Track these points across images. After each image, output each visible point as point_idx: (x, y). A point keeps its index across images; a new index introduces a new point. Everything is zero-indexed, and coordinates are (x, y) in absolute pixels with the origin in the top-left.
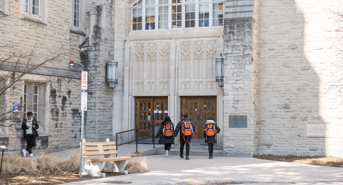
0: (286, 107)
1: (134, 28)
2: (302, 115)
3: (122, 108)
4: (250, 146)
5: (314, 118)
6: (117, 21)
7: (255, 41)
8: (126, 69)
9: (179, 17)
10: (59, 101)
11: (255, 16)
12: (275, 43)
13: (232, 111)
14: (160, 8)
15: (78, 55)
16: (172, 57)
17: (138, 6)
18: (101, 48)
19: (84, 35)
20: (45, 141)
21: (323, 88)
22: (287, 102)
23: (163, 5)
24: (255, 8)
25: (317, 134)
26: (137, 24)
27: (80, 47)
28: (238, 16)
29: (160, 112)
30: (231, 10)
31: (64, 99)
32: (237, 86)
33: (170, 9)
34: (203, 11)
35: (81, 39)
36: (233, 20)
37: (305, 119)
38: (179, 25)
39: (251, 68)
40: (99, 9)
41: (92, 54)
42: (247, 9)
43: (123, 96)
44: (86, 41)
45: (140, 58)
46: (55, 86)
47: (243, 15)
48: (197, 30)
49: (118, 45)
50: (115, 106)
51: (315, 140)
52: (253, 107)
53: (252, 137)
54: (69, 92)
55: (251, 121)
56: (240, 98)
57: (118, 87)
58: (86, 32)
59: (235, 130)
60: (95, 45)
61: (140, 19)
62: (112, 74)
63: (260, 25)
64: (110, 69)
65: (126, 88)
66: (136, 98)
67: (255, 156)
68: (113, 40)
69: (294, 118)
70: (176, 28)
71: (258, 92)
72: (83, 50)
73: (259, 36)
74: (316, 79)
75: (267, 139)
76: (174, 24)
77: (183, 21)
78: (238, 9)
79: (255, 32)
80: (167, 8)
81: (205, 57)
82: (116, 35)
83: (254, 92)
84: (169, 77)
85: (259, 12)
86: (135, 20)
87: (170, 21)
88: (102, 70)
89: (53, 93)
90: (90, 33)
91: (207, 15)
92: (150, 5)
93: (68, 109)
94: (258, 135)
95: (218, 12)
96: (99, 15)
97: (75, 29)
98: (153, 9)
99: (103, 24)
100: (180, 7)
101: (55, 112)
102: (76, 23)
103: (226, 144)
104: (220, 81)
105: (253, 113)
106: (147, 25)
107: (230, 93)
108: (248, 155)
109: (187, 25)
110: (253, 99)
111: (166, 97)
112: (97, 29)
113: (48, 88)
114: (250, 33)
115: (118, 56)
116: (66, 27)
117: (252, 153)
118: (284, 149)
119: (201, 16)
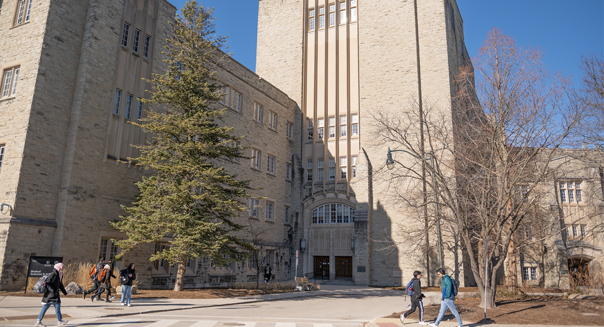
0: (384, 262)
1: (313, 223)
2: (391, 266)
3: (308, 261)
4: (367, 281)
5: (396, 268)
6: (305, 219)
7: (368, 231)
8: (310, 242)
9: (335, 218)
10: (279, 258)
11: (368, 220)
12: (378, 232)
13: (358, 264)
14: (326, 213)
15: (287, 236)
16: (331, 237)
17: (315, 212)
18: (298, 232)
19: (290, 226)
20: (273, 277)
21: (400, 254)
22: (384, 260)
23: (327, 212)
24: (368, 216)
25: (398, 276)
26: (314, 220)
27: (288, 232)
28: (361, 220)
29: (326, 264)
30: (358, 217)
31: (282, 257)
32: (361, 252)
33: (330, 214)
34: (346, 215)
35: (289, 228)
36: (358, 222)
37: (392, 268)
38: (335, 221)
39: (367, 244)
40: (297, 214)
41: (294, 235)
42: (365, 216)
43: (308, 255)
44: (291, 228)
45: (316, 237)
46: (278, 251)
47: (363, 219)
48: (343, 224)
49: (306, 230)
50: (304, 260)
51: (397, 279)
52: (368, 262)
53: (368, 277)
54: (284, 254)
55: (367, 269)
56: (362, 258)
57: (306, 251)
58: (291, 225)
59: (360, 273)
60: (295, 231)
61: (316, 218)
62: (303, 245)
63: (371, 224)
64: (302, 242)
65: (309, 251)
66: (314, 256)
67: (369, 286)
68: (303, 228)
69: (387, 268)
70: (333, 223)
71: (371, 255)
72: (290, 233)
73: (370, 229)
74: (397, 250)
75: (375, 278)
76: (332, 221)
77: (336, 220)
78: (361, 217)
79: (368, 227)
80: (329, 213)
81: (347, 238)
82: (305, 226)
83: (368, 255)
84: (330, 247)
85: (371, 217)
86: (314, 218)
87: (330, 220)
88: (298, 243)
89: (277, 254)
90: (293, 225)
91: (347, 217)
92: (321, 212)
93: (283, 261)
94: (371, 276)
95: (353, 216)
96: (297, 217)
97: (286, 223)
98: (322, 213)
99: (299, 221)
100: (335, 213)
101: (278, 263)
102: (287, 221)
103: (356, 280)
104: (353, 249)
105: (368, 265)
106: (319, 221)
107: (358, 255)
108: (366, 285)
109: (338, 221)
110: (368, 259)
111: (329, 257)
112: (296, 223)
113: (275, 252)
114: (366, 228)
115: (305, 235)
116: (283, 223)
117: (368, 285)
118: (383, 283)
119: (344, 217)
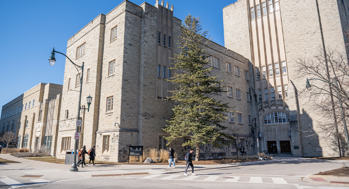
0: (310, 143)
1: (265, 123)
2: (315, 146)
3: (264, 144)
4: (300, 154)
5: (318, 146)
6: (260, 121)
7: (298, 126)
8: (264, 134)
9: (277, 120)
10: (248, 143)
11: (298, 120)
12: (304, 126)
13: (294, 145)
15: (251, 131)
16: (276, 131)
17: (265, 117)
18: (257, 129)
19: (252, 126)
21: (320, 138)
22: (310, 142)
23: (272, 117)
24: (298, 118)
25: (320, 151)
26: (266, 122)
27: (251, 129)
29: (275, 145)
30: (291, 118)
31: (249, 142)
32: (295, 138)
34: (284, 118)
35: (251, 127)
36: (292, 121)
37: (316, 147)
38: (277, 122)
39: (298, 133)
40: (255, 119)
41: (255, 131)
42: (295, 118)
43: (264, 141)
45: (267, 131)
46: (247, 139)
47: (294, 120)
48: (282, 123)
49: (261, 128)
50: (262, 144)
51: (319, 153)
52: (300, 144)
53: (301, 152)
54: (250, 141)
55: (300, 147)
56: (296, 141)
57: (262, 139)
58: (252, 125)
59: (296, 150)
60: (255, 128)
61: (266, 121)
62: (260, 136)
63: (300, 122)
64: (260, 134)
65: (264, 139)
66: (267, 141)
67: (302, 157)
68: (260, 127)
69: (312, 146)
70: (277, 123)
71: (301, 140)
72: (252, 129)
73: (300, 125)
74: (318, 136)
75: (305, 152)
76: (276, 122)
77: (278, 121)
78: (293, 118)
79: (298, 124)
80: (273, 117)
81: (285, 130)
82: (260, 125)
83: (300, 140)
84: (276, 136)
85: (299, 118)
86: (265, 121)
87: (275, 121)
88: (257, 135)
89: (246, 141)
90: (254, 125)
91: (285, 119)
92: (269, 117)
93: (250, 145)
94: (302, 151)
95: (288, 118)
96: (255, 121)
97: (250, 124)
98: (270, 118)
99: (257, 123)
100: (277, 117)
101: (247, 146)
102: (250, 123)
103: (293, 154)
104: (290, 137)
105: (300, 145)
106: (268, 122)
107: (293, 140)
108: (300, 157)
109: (279, 122)
110: (300, 142)
111: (276, 141)
112: (255, 124)
113: (245, 140)
114: (297, 124)
115: (261, 130)
116: (248, 124)
117: (301, 156)
118: (311, 155)
119: (283, 119)
